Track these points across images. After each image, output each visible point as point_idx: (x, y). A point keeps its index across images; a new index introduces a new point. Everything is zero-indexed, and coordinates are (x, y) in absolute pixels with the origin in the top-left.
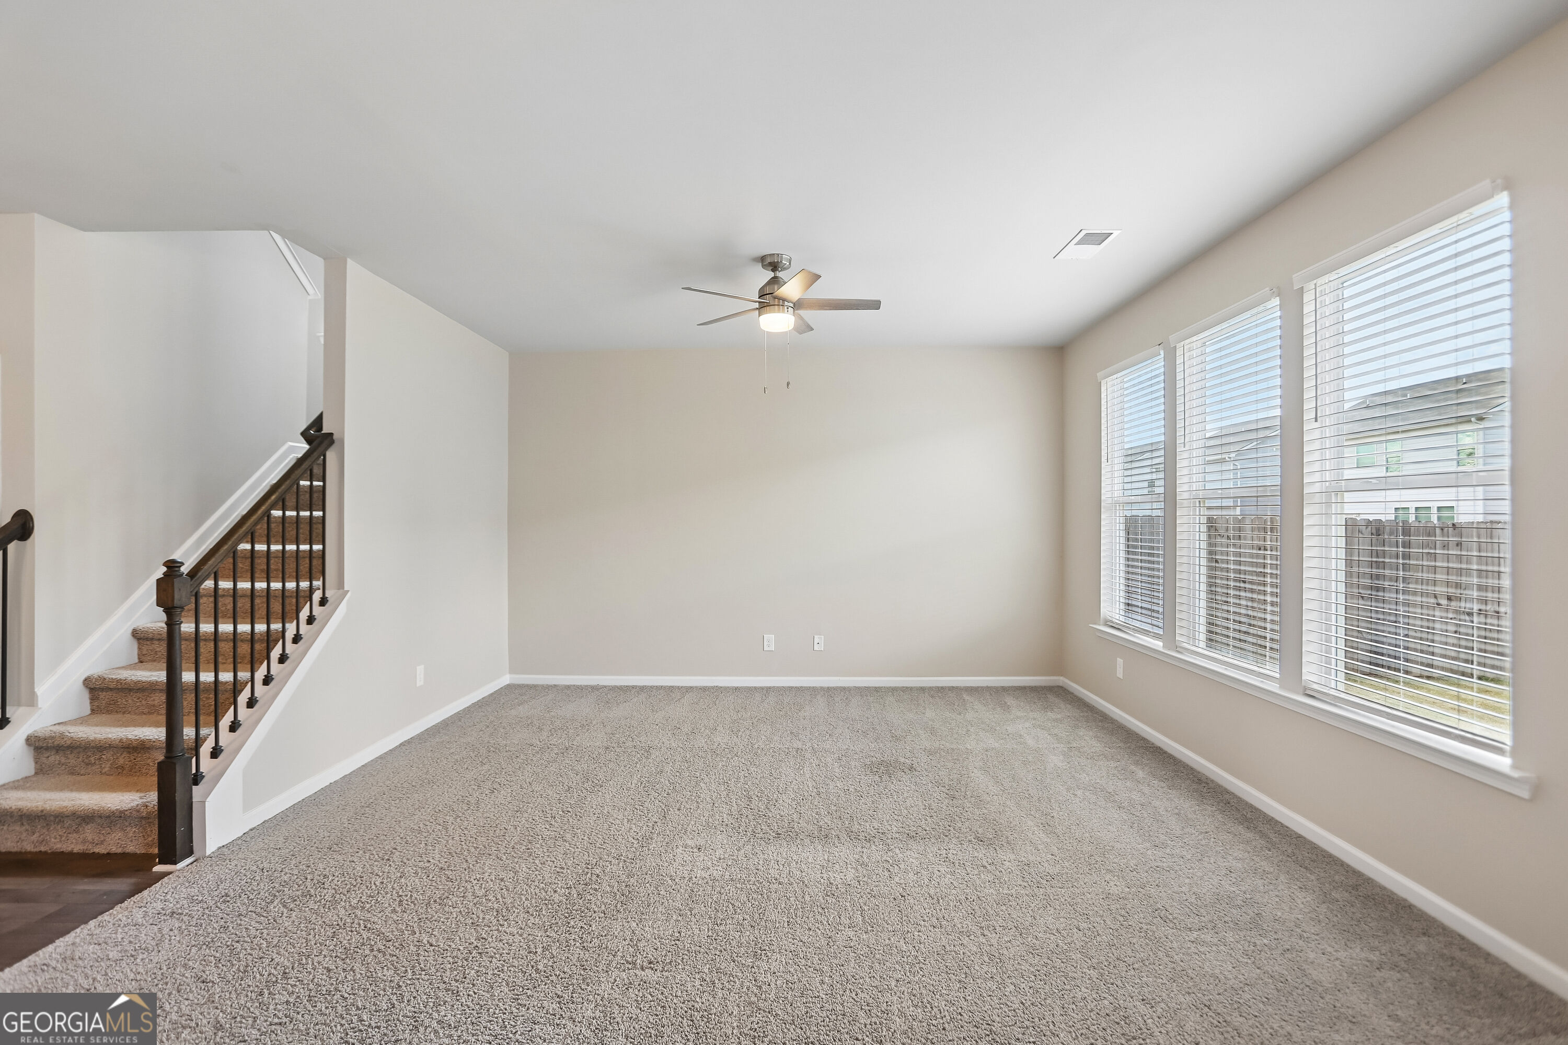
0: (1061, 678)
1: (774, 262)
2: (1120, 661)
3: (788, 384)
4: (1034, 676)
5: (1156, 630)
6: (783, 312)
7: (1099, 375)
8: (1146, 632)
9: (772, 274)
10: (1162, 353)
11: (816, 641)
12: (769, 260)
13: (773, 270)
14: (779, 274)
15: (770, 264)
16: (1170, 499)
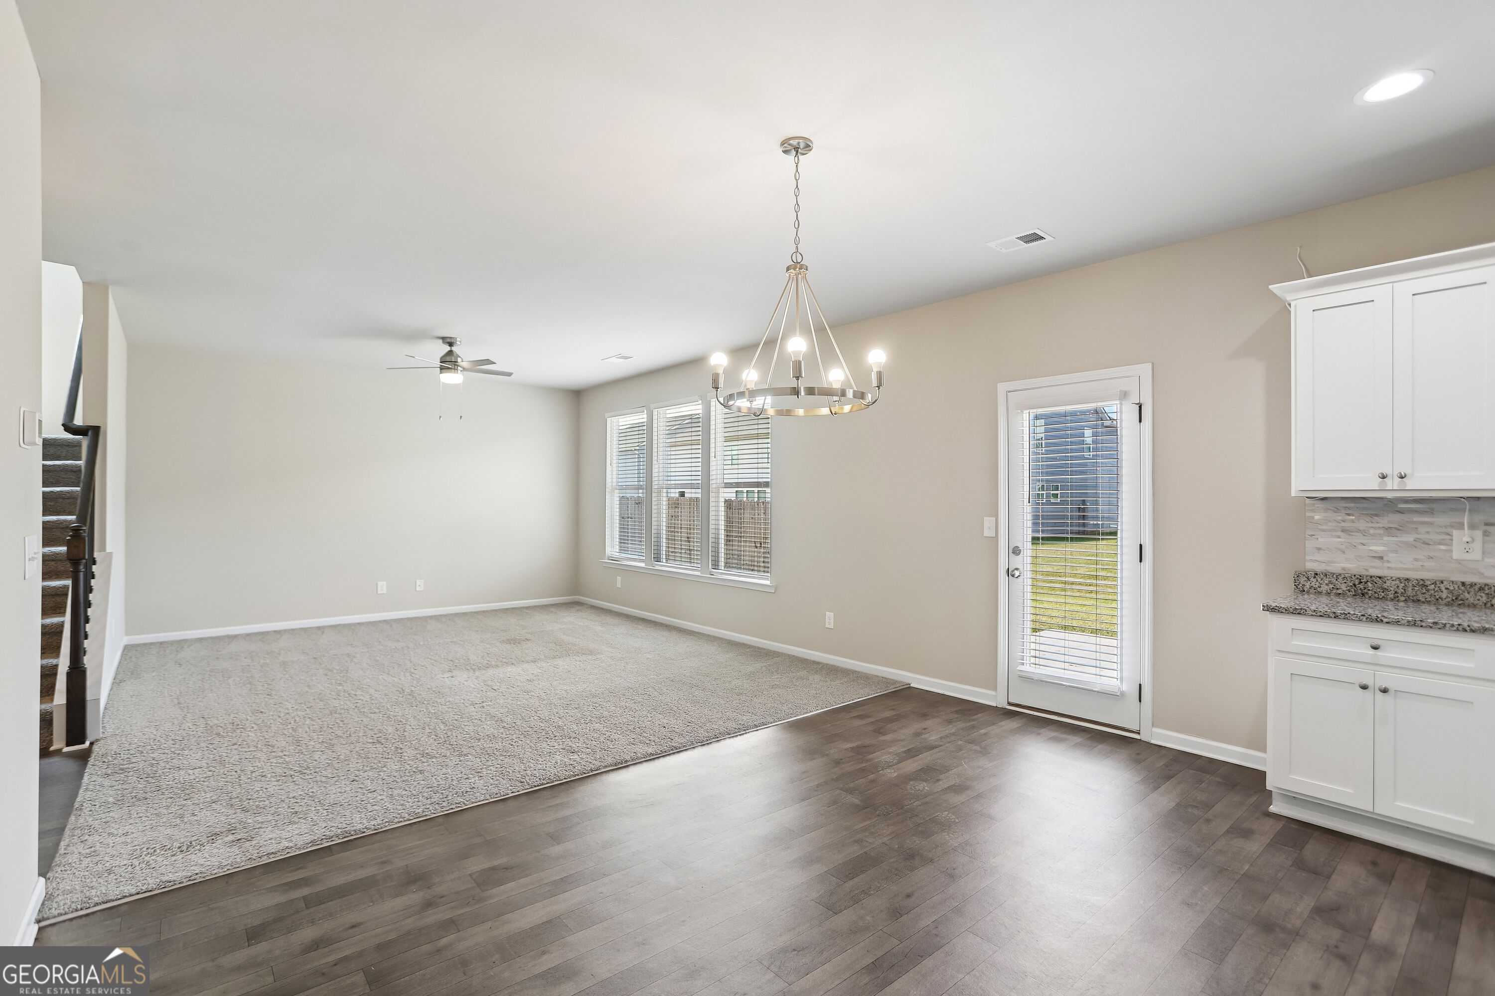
0: (577, 597)
1: (452, 342)
2: (619, 578)
3: (461, 417)
4: (561, 597)
5: (642, 558)
6: (457, 373)
7: (607, 415)
8: (634, 560)
9: (448, 348)
10: (645, 411)
11: (418, 584)
12: (448, 340)
13: (450, 346)
14: (454, 349)
15: (448, 343)
16: (649, 488)
